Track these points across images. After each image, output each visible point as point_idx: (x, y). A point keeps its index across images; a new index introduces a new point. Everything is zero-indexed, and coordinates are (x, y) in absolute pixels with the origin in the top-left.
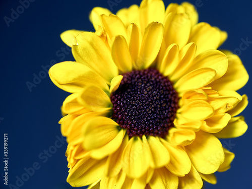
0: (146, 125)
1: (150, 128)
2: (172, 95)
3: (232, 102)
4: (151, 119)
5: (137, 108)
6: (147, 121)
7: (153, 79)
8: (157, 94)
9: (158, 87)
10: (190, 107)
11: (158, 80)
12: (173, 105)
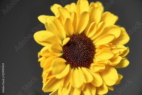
0: (80, 62)
1: (82, 63)
2: (92, 47)
3: (122, 51)
4: (82, 59)
5: (76, 53)
6: (81, 60)
7: (83, 39)
8: (85, 47)
9: (85, 43)
10: (101, 53)
11: (85, 40)
12: (93, 52)
